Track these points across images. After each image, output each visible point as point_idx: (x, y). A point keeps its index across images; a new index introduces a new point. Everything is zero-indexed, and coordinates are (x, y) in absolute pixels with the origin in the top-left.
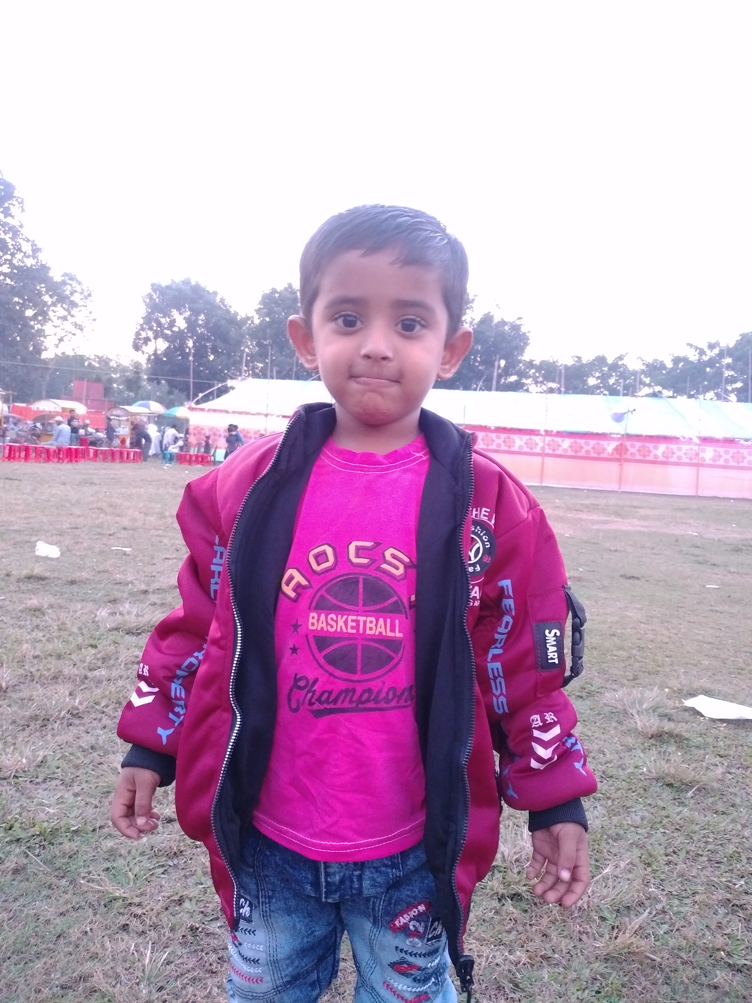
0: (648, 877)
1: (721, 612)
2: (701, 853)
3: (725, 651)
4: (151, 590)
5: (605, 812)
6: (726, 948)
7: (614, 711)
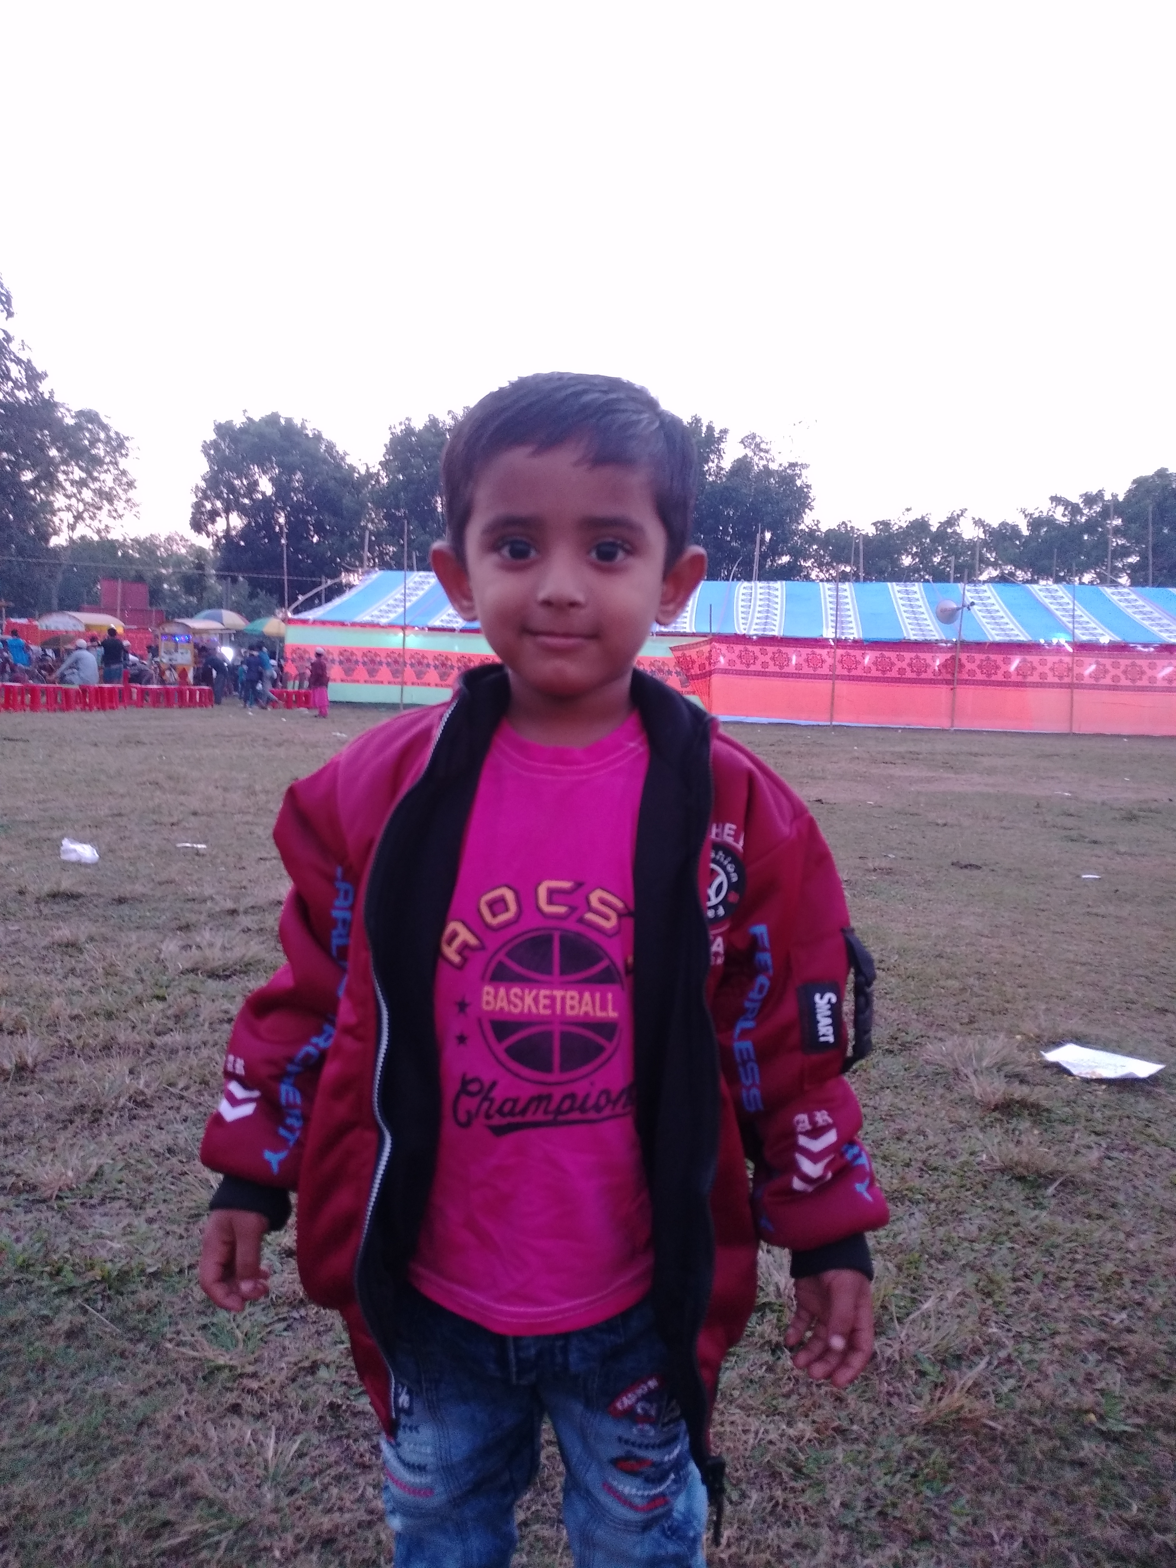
0: (987, 1312)
1: (1103, 917)
2: (1064, 1275)
3: (1108, 974)
4: (241, 909)
5: (926, 1222)
6: (1097, 1409)
7: (941, 1070)
